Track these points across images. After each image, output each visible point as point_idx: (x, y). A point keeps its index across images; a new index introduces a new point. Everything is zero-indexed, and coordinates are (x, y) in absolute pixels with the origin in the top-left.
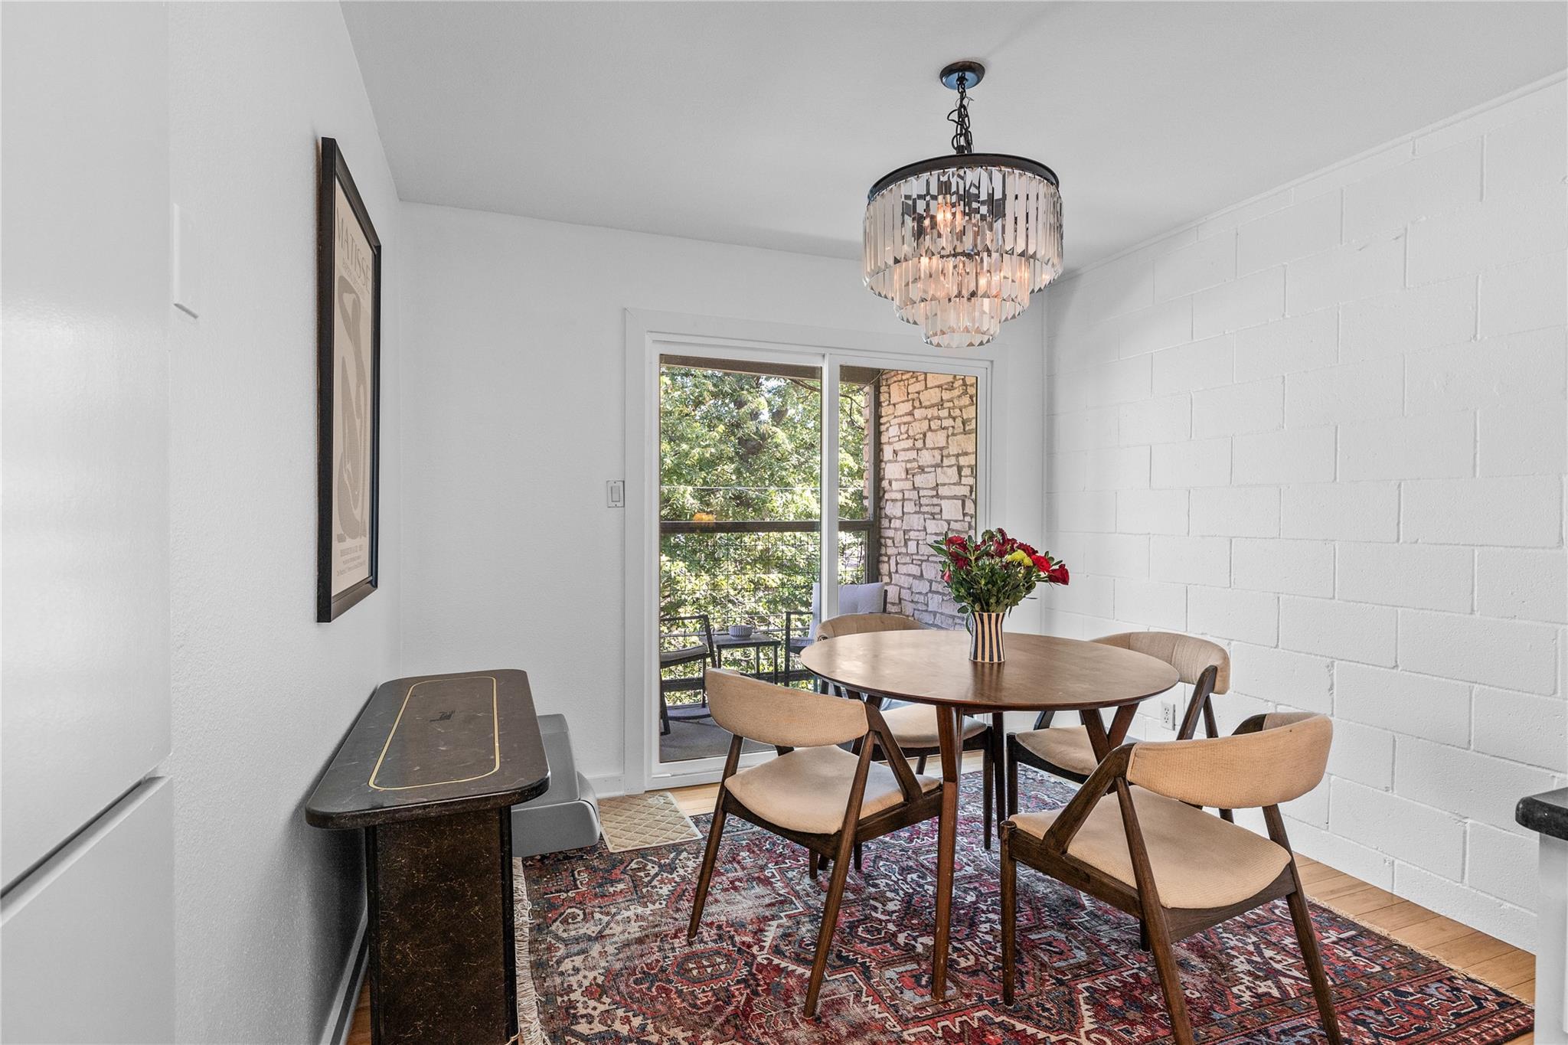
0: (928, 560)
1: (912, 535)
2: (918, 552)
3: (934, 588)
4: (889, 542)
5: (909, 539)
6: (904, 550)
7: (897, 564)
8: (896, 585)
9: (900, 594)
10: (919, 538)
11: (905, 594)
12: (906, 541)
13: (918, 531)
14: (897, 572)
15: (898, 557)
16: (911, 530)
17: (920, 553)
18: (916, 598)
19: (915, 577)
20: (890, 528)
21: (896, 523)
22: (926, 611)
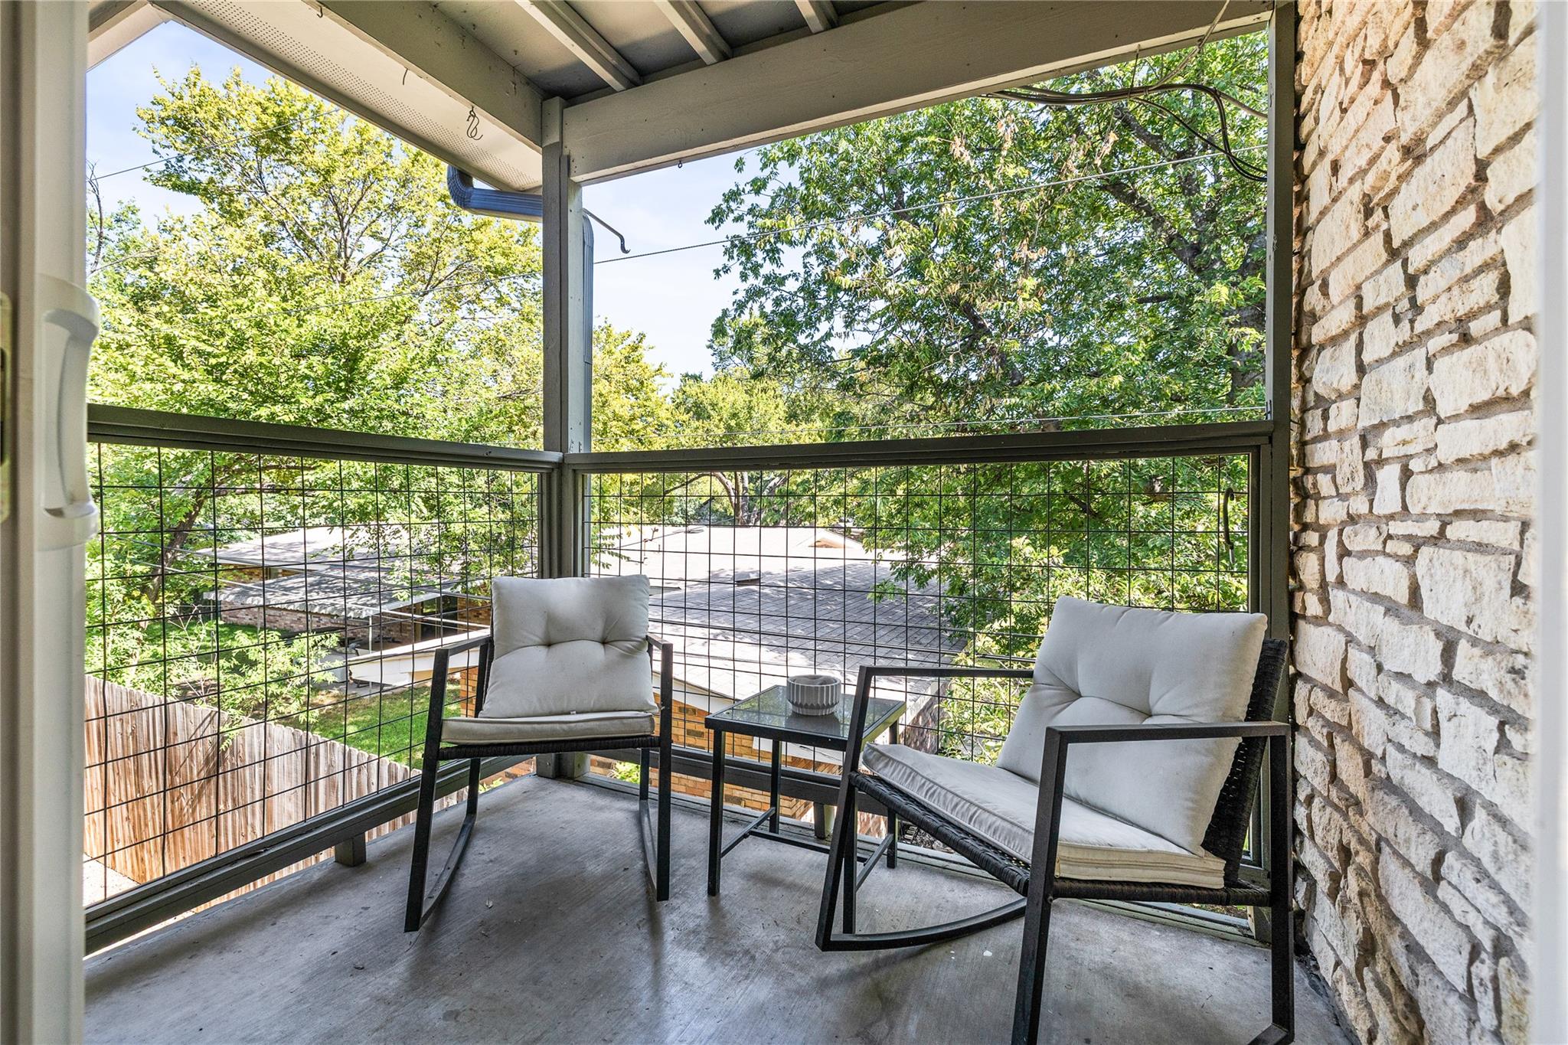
0: (1439, 539)
1: (1389, 442)
2: (1405, 507)
3: (1461, 671)
4: (1324, 482)
5: (1381, 462)
6: (1359, 505)
7: (1344, 553)
8: (1340, 628)
9: (1345, 660)
10: (1410, 450)
11: (1361, 666)
12: (1370, 470)
13: (1410, 419)
14: (1341, 582)
15: (1348, 530)
16: (1382, 426)
17: (1414, 510)
18: (1395, 693)
19: (1391, 609)
20: (1325, 436)
21: (1342, 415)
22: (1430, 761)
